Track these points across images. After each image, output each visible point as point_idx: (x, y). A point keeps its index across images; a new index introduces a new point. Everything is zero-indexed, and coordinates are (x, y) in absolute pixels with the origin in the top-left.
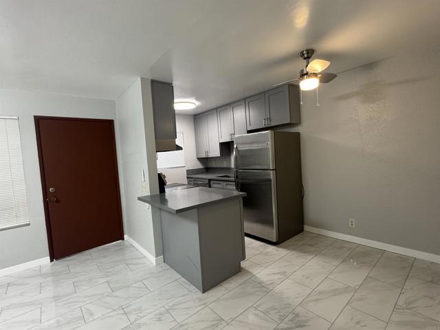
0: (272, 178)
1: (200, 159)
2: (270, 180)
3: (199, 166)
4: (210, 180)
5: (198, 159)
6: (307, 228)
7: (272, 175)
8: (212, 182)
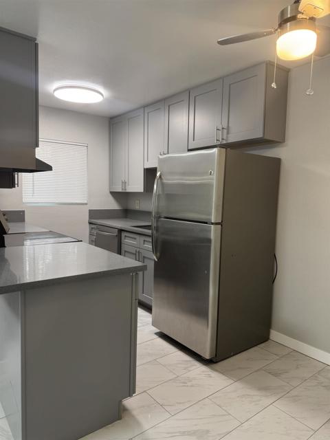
0: (212, 237)
1: (115, 194)
2: (209, 241)
3: (113, 205)
4: (121, 231)
5: (112, 193)
6: (274, 335)
7: (214, 233)
8: (124, 234)
